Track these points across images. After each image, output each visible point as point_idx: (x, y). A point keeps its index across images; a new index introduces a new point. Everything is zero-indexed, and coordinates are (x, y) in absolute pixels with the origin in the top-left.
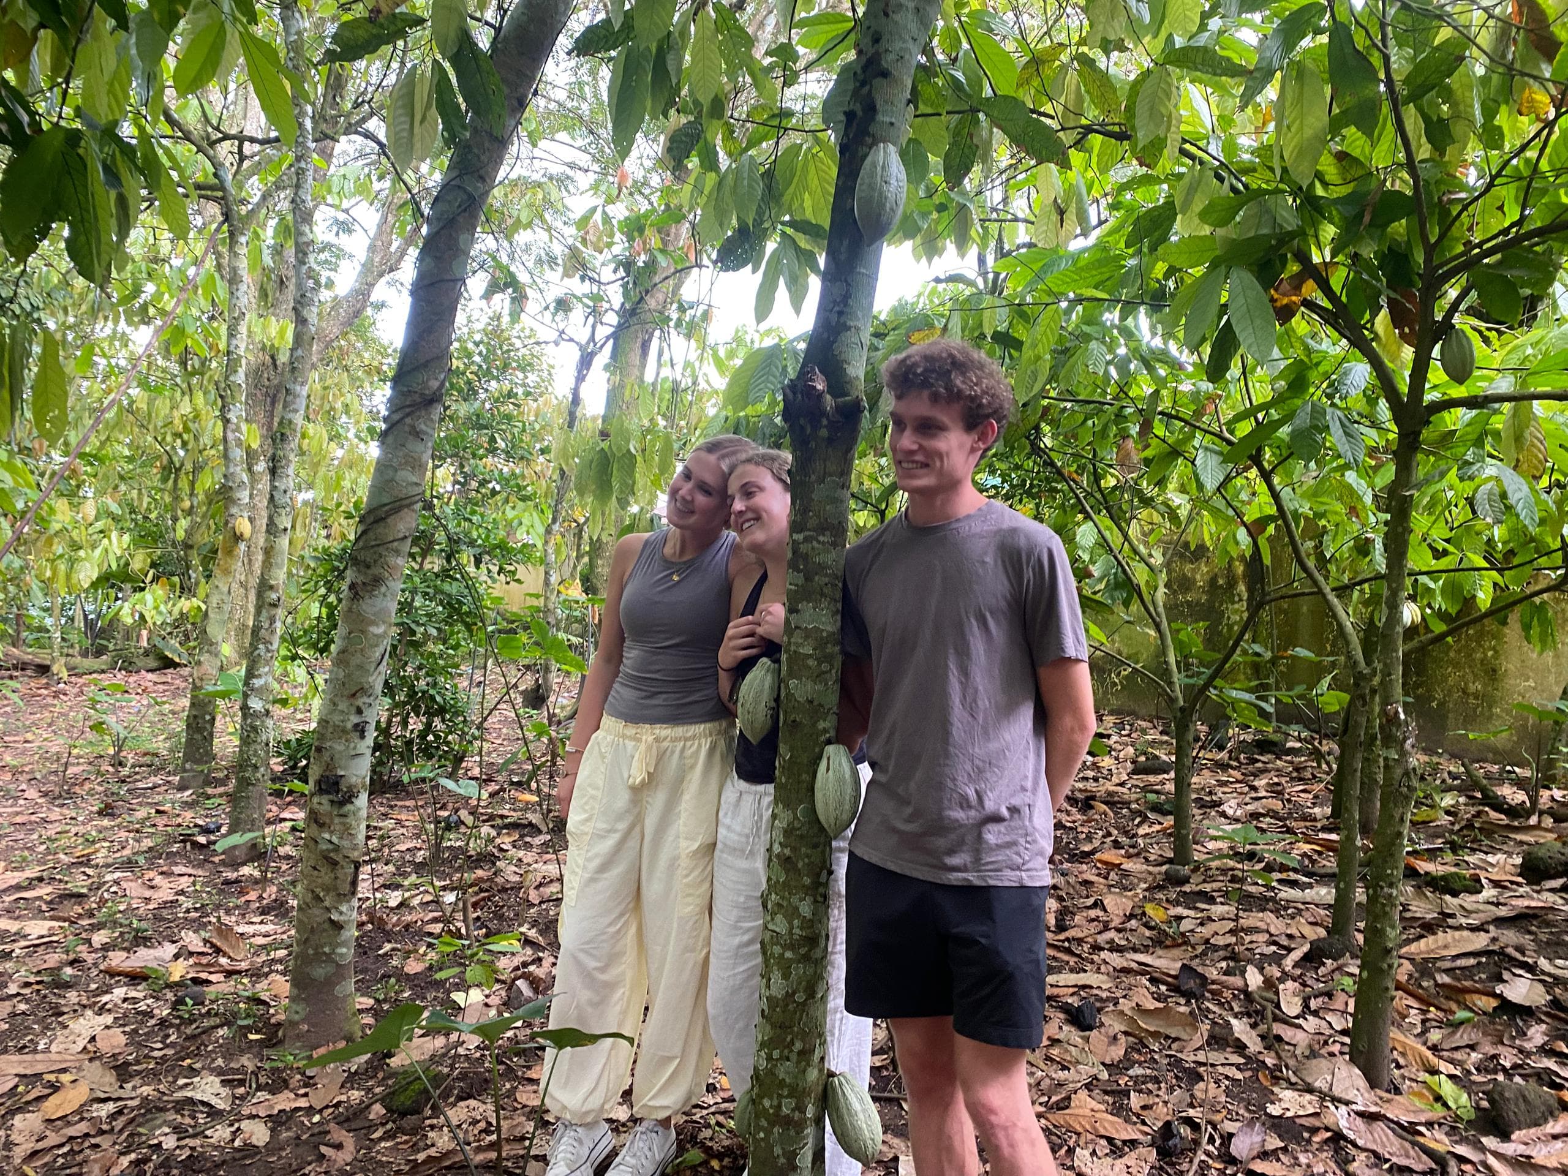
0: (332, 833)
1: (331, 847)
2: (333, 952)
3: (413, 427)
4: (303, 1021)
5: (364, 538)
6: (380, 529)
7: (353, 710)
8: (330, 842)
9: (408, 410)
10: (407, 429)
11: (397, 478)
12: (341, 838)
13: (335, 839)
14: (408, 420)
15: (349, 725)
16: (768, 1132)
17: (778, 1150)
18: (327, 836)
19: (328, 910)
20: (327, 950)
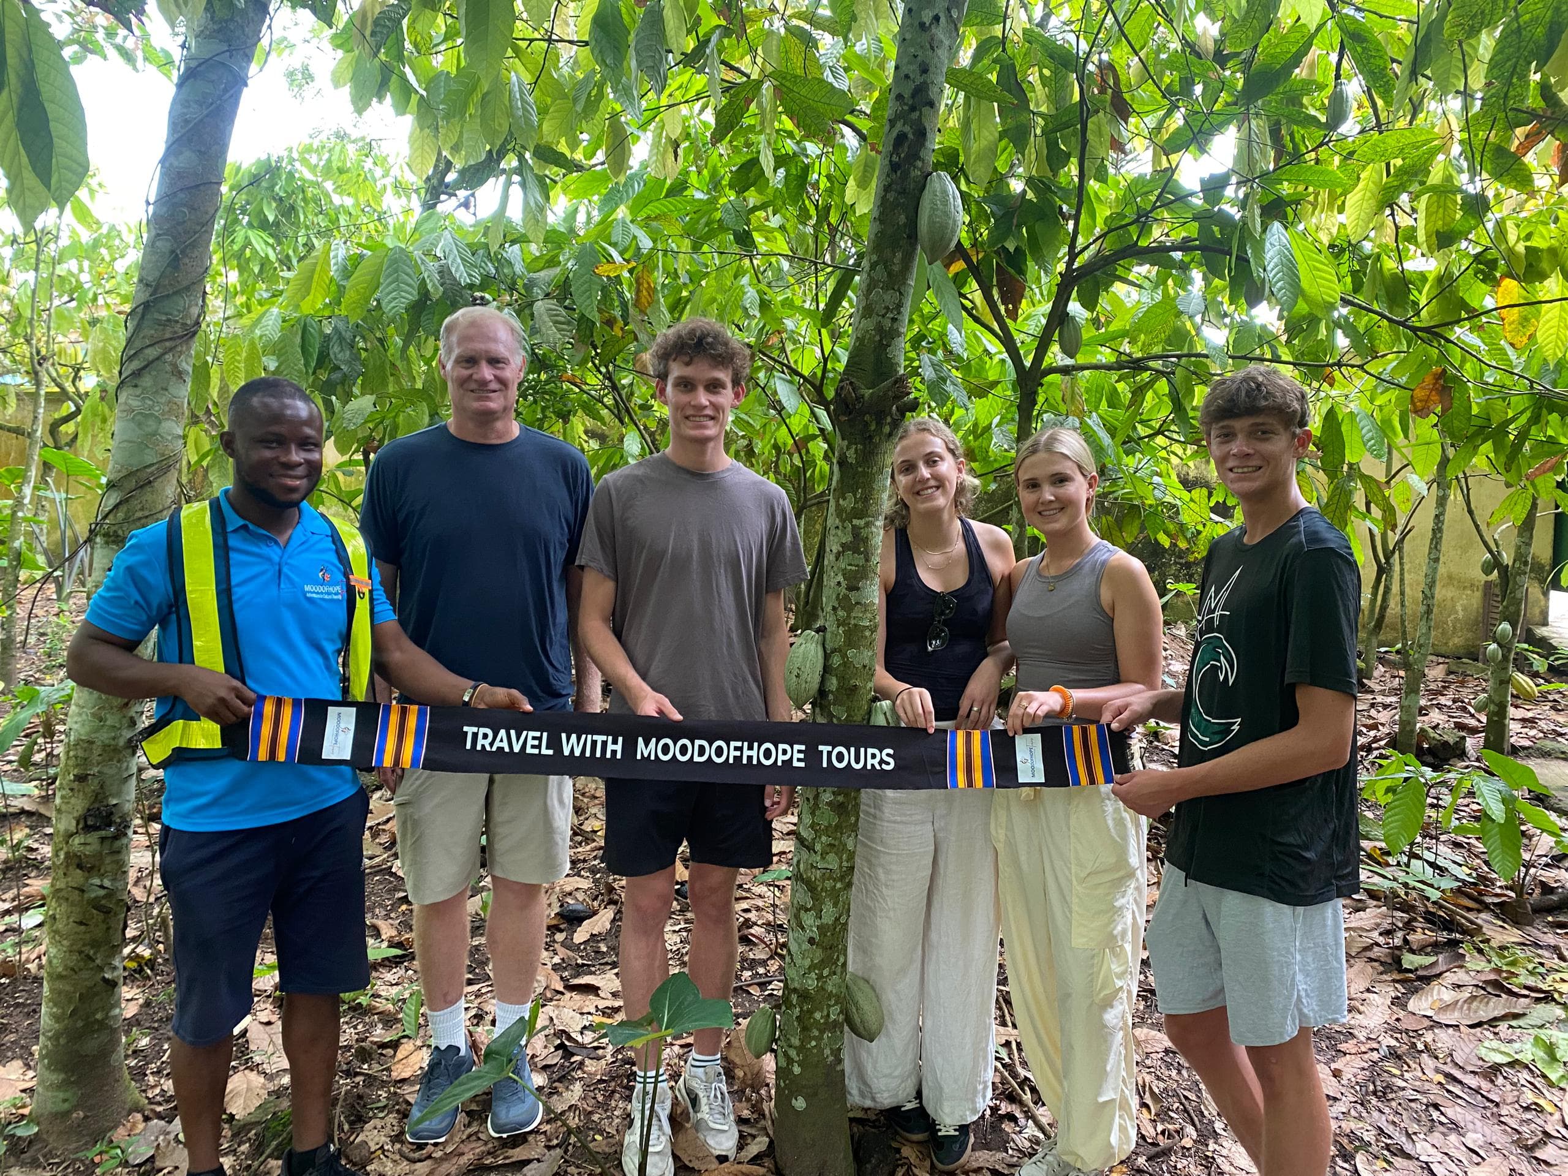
0: (102, 876)
1: (102, 892)
2: (107, 1017)
3: (175, 366)
4: (75, 1108)
5: (124, 508)
6: (148, 496)
7: (125, 722)
8: (102, 887)
9: (168, 344)
10: (168, 368)
11: (161, 431)
12: (114, 880)
13: (107, 883)
14: (169, 357)
15: (122, 742)
16: (819, 1039)
17: (827, 1052)
18: (97, 881)
19: (101, 969)
20: (99, 1016)
